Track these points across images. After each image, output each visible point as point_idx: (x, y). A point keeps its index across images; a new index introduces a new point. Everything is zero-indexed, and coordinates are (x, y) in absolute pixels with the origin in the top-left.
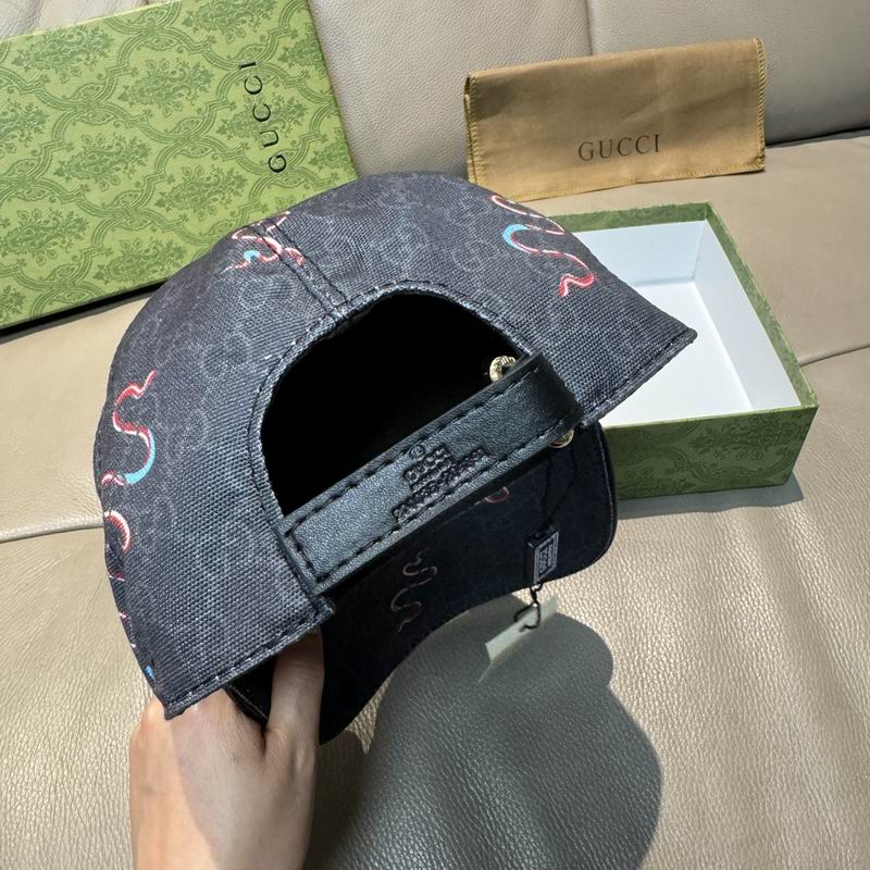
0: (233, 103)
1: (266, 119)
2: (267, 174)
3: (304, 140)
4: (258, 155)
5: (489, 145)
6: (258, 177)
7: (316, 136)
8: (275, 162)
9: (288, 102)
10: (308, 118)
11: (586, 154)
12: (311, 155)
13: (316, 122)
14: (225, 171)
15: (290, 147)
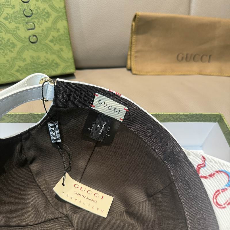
0: (14, 6)
1: (29, 17)
2: (27, 43)
3: (48, 29)
4: (24, 33)
5: (139, 47)
6: (23, 44)
7: (54, 29)
8: (32, 38)
9: (43, 10)
10: (51, 19)
11: (180, 58)
12: (50, 38)
13: (55, 22)
14: (6, 40)
15: (41, 32)
